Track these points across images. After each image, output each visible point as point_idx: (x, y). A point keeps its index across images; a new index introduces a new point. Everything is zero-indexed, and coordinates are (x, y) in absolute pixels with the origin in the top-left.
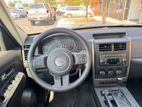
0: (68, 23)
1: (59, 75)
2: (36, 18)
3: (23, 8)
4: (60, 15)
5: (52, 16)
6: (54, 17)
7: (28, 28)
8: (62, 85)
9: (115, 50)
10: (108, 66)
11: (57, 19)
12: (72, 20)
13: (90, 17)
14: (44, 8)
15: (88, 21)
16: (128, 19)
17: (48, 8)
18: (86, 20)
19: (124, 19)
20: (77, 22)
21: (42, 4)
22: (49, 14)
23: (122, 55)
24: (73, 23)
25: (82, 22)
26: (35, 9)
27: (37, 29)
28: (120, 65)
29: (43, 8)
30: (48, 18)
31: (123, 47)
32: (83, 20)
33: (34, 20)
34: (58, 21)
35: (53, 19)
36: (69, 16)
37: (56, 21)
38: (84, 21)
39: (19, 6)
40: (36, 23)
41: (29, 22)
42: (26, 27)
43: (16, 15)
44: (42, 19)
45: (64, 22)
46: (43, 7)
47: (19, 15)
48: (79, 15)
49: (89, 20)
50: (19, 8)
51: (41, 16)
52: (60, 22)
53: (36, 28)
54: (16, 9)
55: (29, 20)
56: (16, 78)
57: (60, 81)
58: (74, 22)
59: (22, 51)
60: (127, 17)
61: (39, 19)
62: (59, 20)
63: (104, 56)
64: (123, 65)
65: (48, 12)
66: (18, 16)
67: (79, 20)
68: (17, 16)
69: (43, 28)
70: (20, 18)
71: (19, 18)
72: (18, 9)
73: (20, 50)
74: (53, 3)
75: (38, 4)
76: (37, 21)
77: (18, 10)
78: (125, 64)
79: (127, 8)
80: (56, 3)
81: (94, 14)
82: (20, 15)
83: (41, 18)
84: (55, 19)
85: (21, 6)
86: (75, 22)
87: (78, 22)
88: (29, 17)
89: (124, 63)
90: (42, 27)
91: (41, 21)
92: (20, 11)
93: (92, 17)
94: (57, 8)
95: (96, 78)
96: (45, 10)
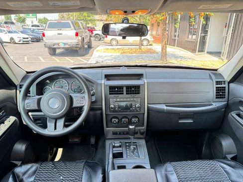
0: (110, 54)
1: (53, 119)
2: (58, 44)
3: (39, 26)
4: (100, 40)
5: (85, 42)
6: (89, 42)
7: (44, 58)
8: (55, 129)
9: (127, 94)
10: (120, 112)
11: (93, 46)
12: (118, 49)
13: (147, 45)
14: (72, 30)
15: (142, 52)
16: (206, 52)
17: (78, 29)
18: (139, 50)
19: (199, 52)
20: (124, 52)
21: (68, 23)
22: (80, 38)
23: (135, 99)
24: (119, 54)
25: (132, 53)
26: (57, 29)
27: (58, 61)
28: (134, 111)
29: (69, 29)
30: (77, 45)
31: (136, 91)
32: (134, 50)
33: (55, 46)
34: (94, 50)
35: (86, 46)
36: (114, 43)
37: (92, 49)
38: (135, 52)
39: (32, 23)
40: (58, 51)
41: (47, 49)
42: (40, 57)
43: (26, 36)
44: (68, 46)
45: (104, 52)
46: (70, 27)
47: (30, 36)
48: (129, 42)
49: (144, 50)
50: (33, 26)
51: (65, 41)
52: (97, 51)
53: (56, 59)
54: (27, 27)
55: (46, 47)
56: (5, 122)
57: (54, 124)
58: (120, 52)
59: (17, 91)
60: (203, 48)
61: (62, 45)
62: (96, 48)
63: (115, 100)
64: (137, 111)
65: (77, 34)
66: (30, 39)
67: (129, 50)
68: (27, 38)
69: (69, 61)
70: (32, 42)
71: (30, 42)
72: (30, 27)
73: (15, 90)
74: (90, 20)
75: (62, 22)
76: (59, 48)
77: (30, 29)
78: (140, 110)
79: (203, 35)
80: (94, 20)
81: (153, 41)
82: (32, 37)
83: (65, 44)
84: (90, 47)
85: (36, 23)
86: (122, 53)
87: (126, 52)
88: (47, 41)
89: (138, 109)
90: (67, 58)
91: (67, 49)
92: (33, 31)
93: (150, 45)
94: (95, 28)
95: (107, 127)
96: (74, 32)
